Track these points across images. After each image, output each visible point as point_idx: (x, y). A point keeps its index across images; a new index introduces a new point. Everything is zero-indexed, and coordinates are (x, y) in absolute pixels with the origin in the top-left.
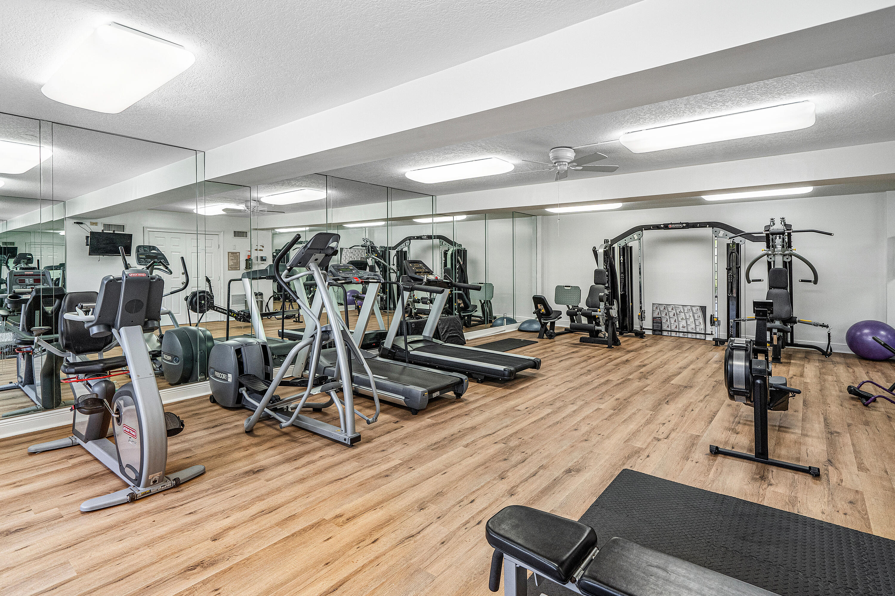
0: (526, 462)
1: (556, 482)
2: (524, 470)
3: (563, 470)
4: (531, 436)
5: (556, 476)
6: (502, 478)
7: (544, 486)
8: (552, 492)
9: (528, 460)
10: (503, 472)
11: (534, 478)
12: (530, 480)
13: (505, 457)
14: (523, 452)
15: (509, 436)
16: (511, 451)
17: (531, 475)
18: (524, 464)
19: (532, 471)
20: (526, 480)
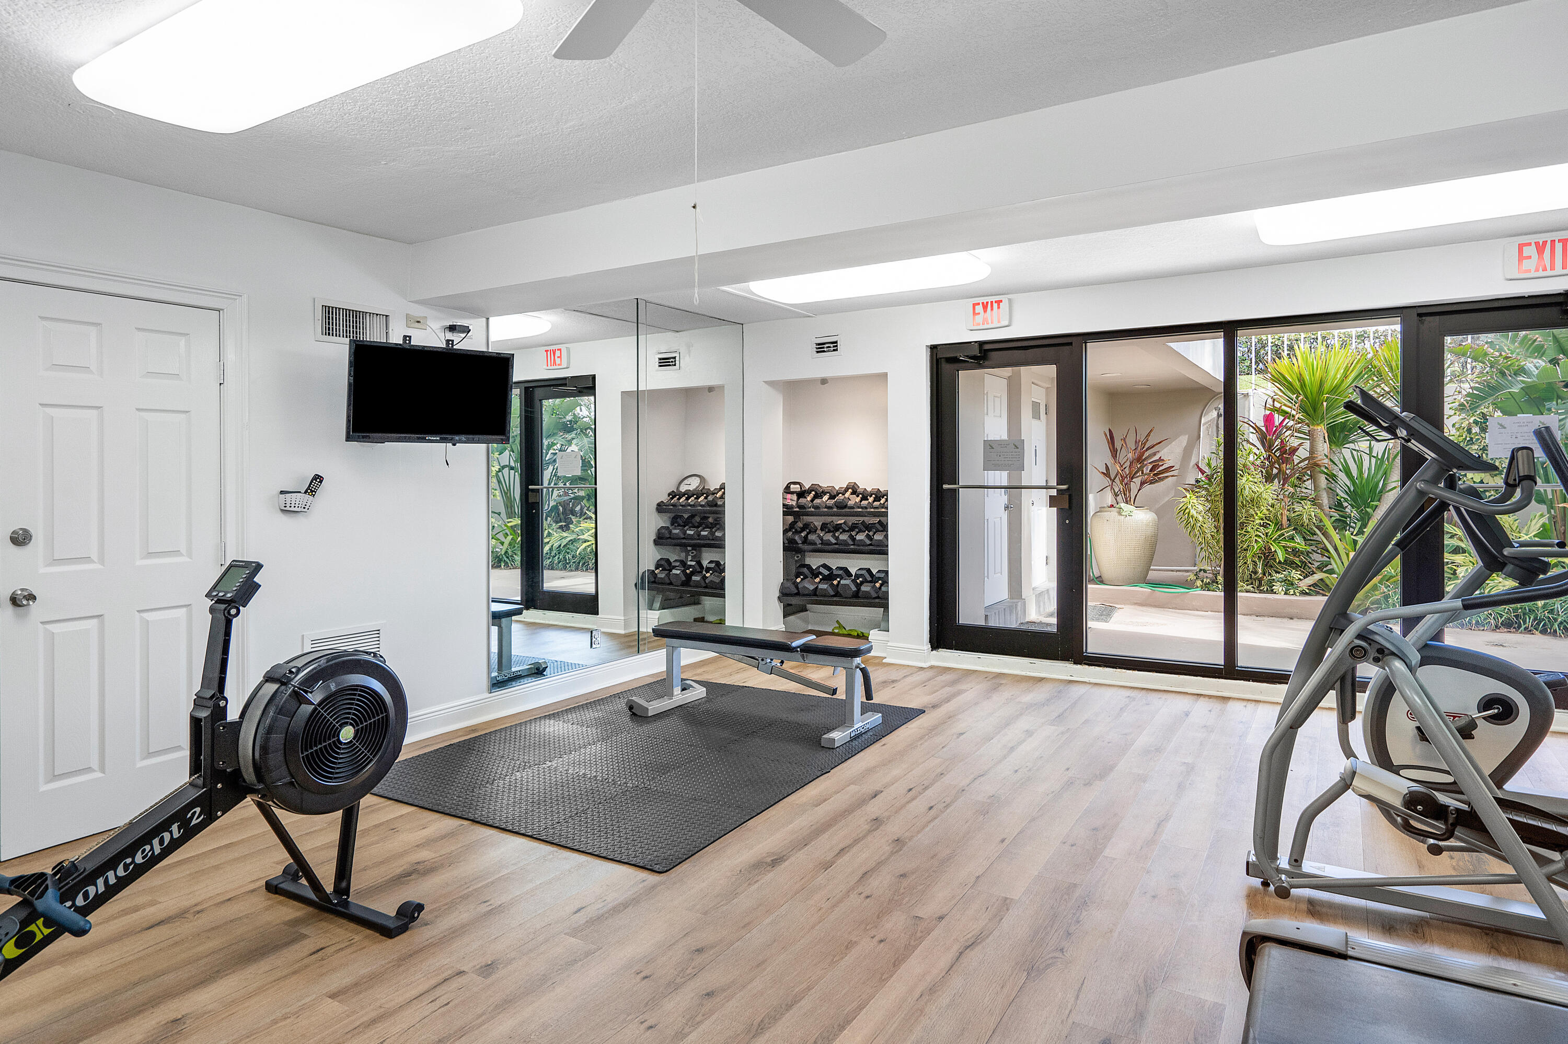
0: (860, 873)
1: (804, 842)
2: (862, 857)
3: (787, 863)
4: (855, 952)
5: (803, 851)
6: (899, 842)
7: (826, 835)
8: (813, 827)
9: (856, 878)
10: (901, 850)
11: (841, 846)
12: (848, 842)
13: (905, 883)
14: (868, 897)
15: (915, 947)
16: (896, 898)
17: (847, 849)
18: (864, 870)
19: (846, 858)
20: (856, 841)
